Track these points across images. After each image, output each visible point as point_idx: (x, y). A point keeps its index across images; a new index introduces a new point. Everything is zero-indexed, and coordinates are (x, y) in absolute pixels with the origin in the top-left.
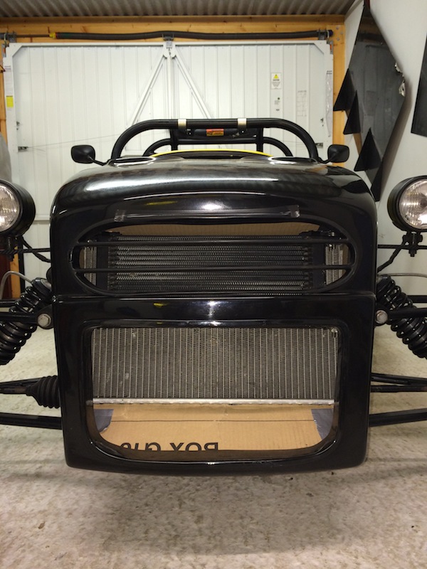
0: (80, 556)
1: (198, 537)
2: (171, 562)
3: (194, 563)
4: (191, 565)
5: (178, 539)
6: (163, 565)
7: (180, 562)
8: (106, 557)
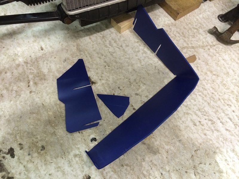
0: (73, 58)
1: (112, 34)
2: (110, 49)
3: (118, 46)
4: (117, 47)
5: (105, 38)
6: (108, 51)
7: (112, 48)
8: (84, 55)
